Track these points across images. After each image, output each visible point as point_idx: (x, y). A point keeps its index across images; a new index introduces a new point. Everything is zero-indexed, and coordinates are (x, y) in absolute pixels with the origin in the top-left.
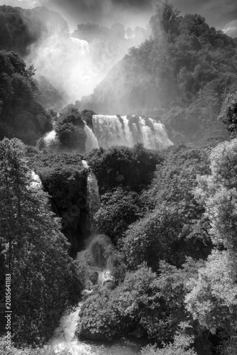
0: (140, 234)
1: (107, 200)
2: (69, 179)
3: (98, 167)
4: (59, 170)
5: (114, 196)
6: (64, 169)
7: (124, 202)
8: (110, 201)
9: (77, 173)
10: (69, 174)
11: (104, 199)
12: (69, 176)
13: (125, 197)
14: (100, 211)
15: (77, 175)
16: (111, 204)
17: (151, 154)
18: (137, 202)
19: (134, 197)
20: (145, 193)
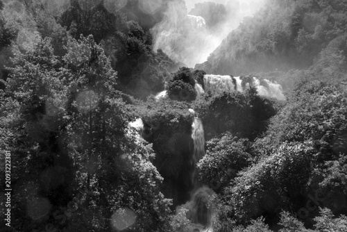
0: (252, 182)
1: (213, 146)
2: (173, 120)
3: (204, 111)
4: (162, 112)
5: (222, 142)
6: (167, 111)
7: (234, 148)
8: (217, 147)
9: (181, 116)
10: (172, 116)
11: (210, 145)
12: (173, 119)
13: (234, 143)
14: (205, 158)
15: (181, 118)
16: (218, 150)
17: (266, 100)
18: (249, 150)
19: (245, 143)
20: (259, 141)
